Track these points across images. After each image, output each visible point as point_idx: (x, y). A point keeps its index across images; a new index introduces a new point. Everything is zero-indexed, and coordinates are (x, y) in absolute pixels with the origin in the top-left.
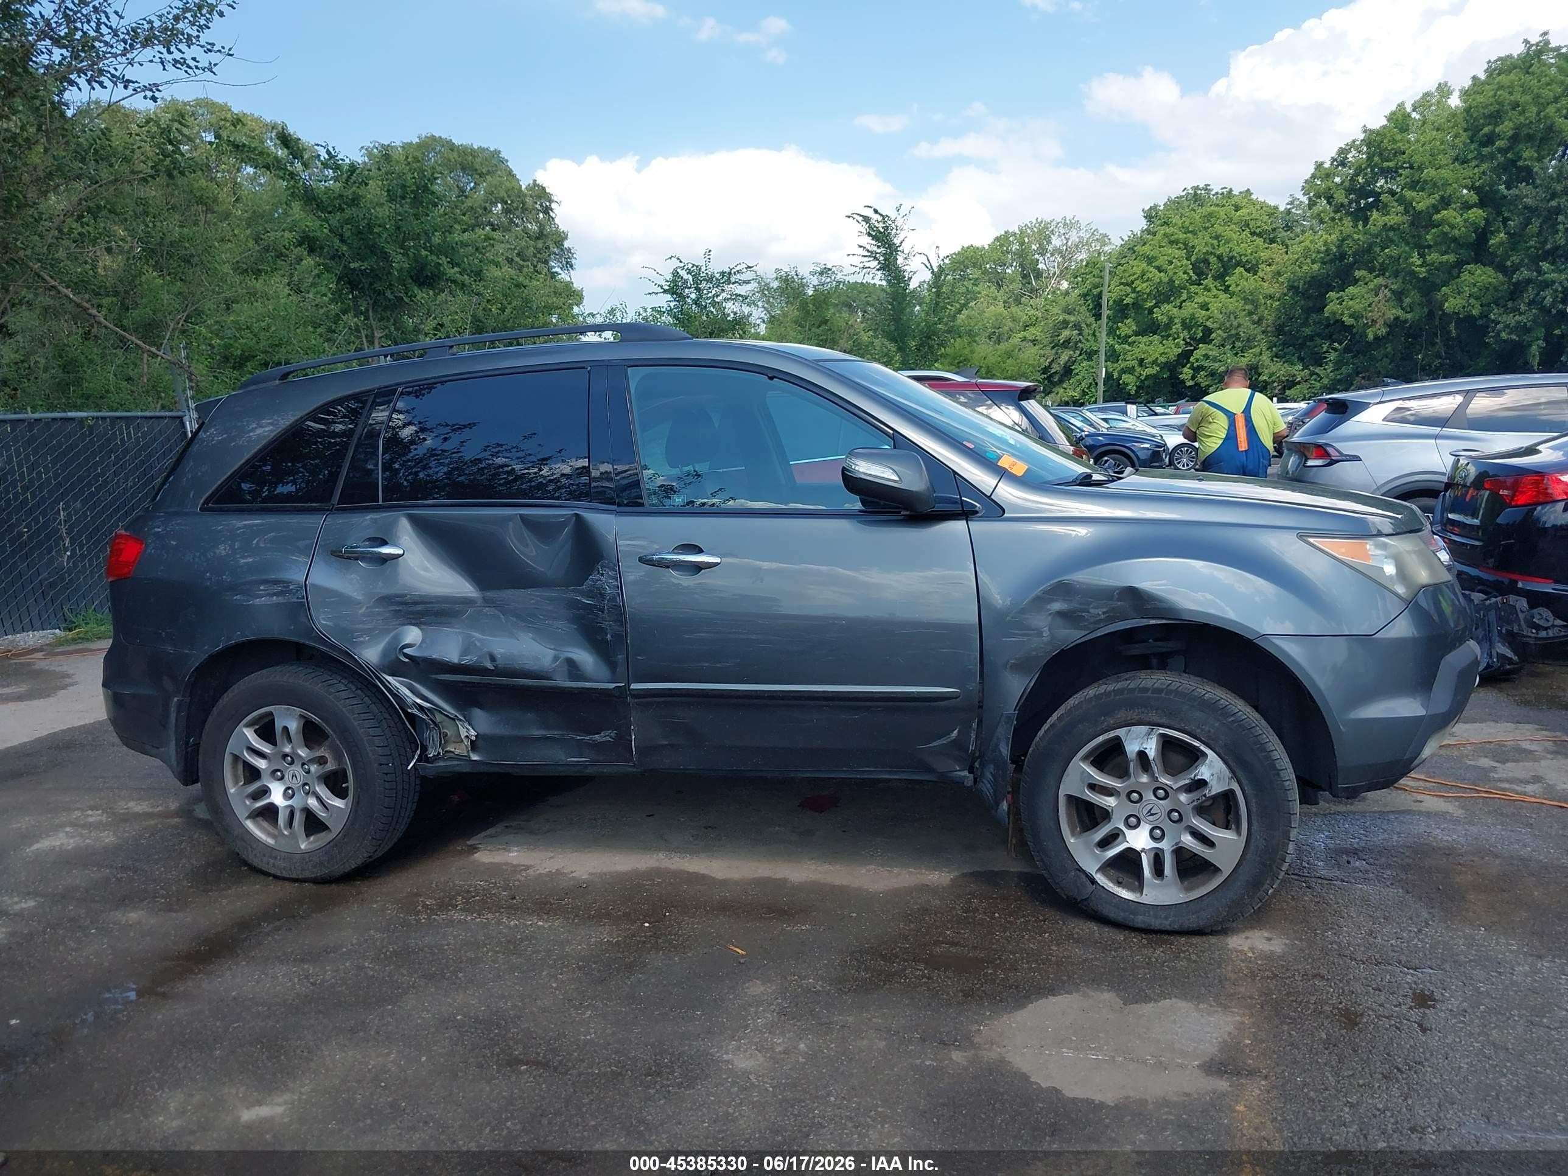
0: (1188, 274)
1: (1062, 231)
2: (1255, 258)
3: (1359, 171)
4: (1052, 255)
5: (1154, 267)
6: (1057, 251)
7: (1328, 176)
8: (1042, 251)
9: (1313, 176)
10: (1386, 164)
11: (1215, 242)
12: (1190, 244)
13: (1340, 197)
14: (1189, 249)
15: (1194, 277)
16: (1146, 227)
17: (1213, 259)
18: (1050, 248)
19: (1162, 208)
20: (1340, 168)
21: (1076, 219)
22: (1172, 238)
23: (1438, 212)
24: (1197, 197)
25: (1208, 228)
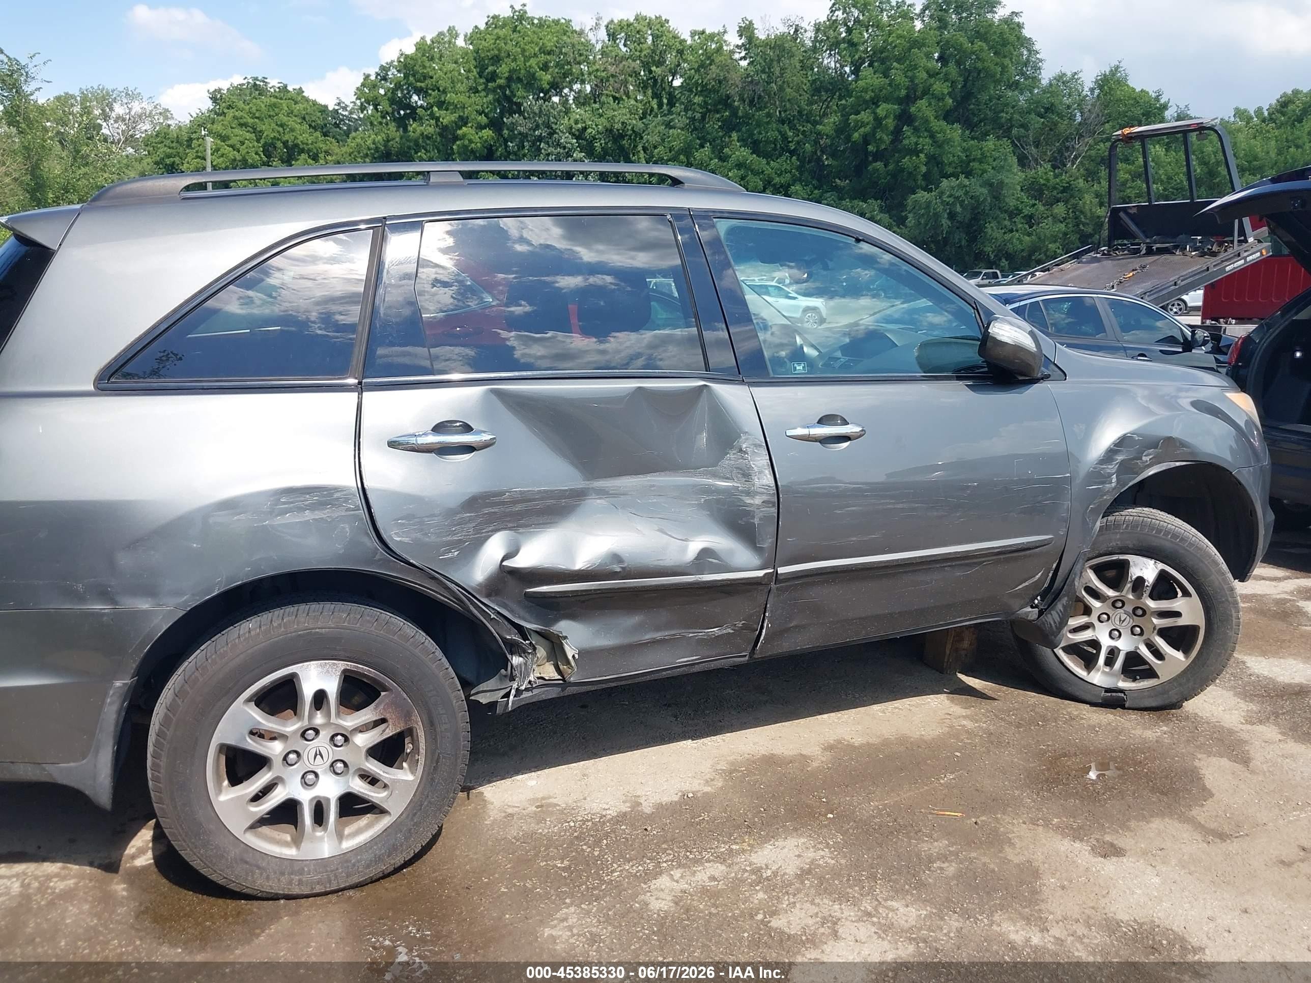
0: (259, 155)
1: (125, 101)
2: (316, 148)
3: (398, 86)
4: (116, 122)
5: (228, 146)
6: (118, 119)
7: (374, 86)
8: (106, 118)
9: (363, 85)
10: (419, 84)
11: (281, 129)
12: (258, 129)
13: (384, 106)
14: (259, 134)
15: (265, 159)
16: (212, 107)
17: (279, 145)
18: (113, 115)
19: (225, 92)
20: (383, 82)
21: (138, 91)
22: (241, 121)
23: (460, 128)
24: (257, 88)
25: (274, 117)
